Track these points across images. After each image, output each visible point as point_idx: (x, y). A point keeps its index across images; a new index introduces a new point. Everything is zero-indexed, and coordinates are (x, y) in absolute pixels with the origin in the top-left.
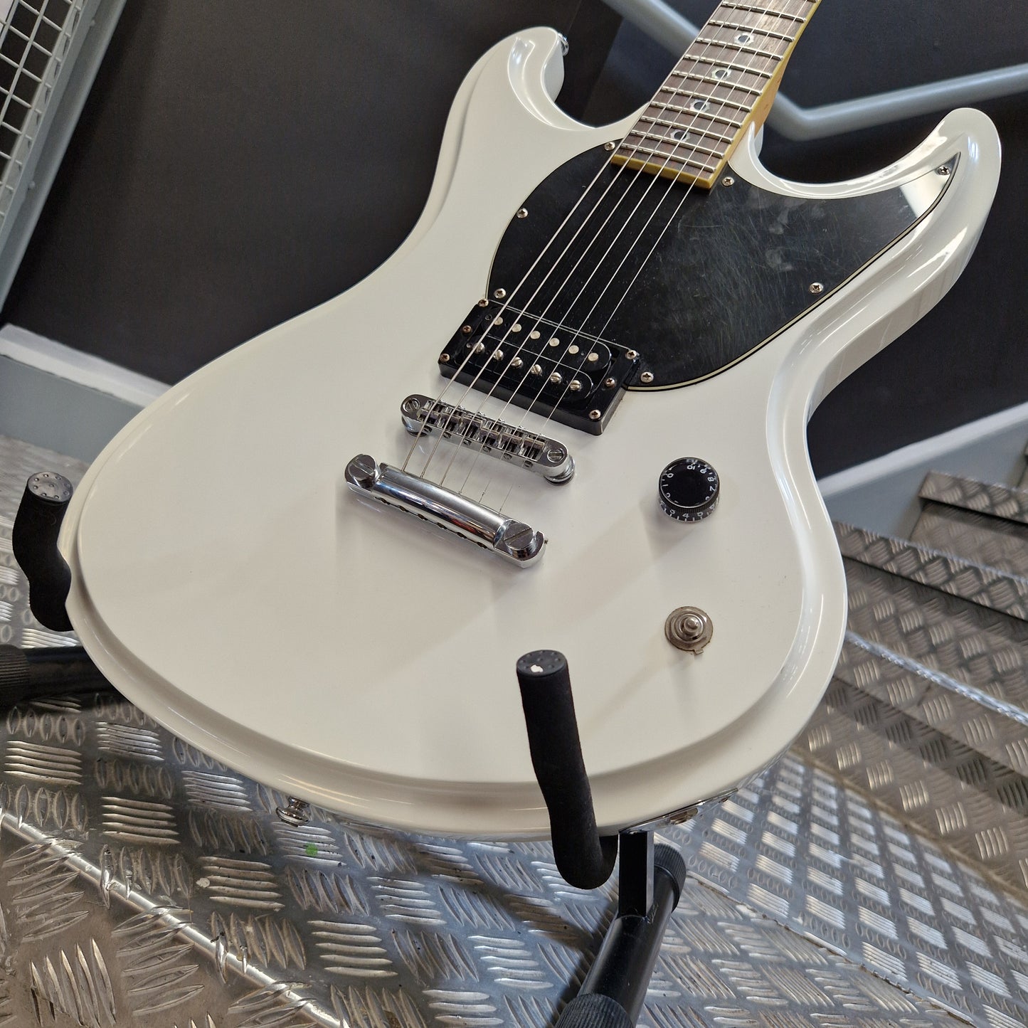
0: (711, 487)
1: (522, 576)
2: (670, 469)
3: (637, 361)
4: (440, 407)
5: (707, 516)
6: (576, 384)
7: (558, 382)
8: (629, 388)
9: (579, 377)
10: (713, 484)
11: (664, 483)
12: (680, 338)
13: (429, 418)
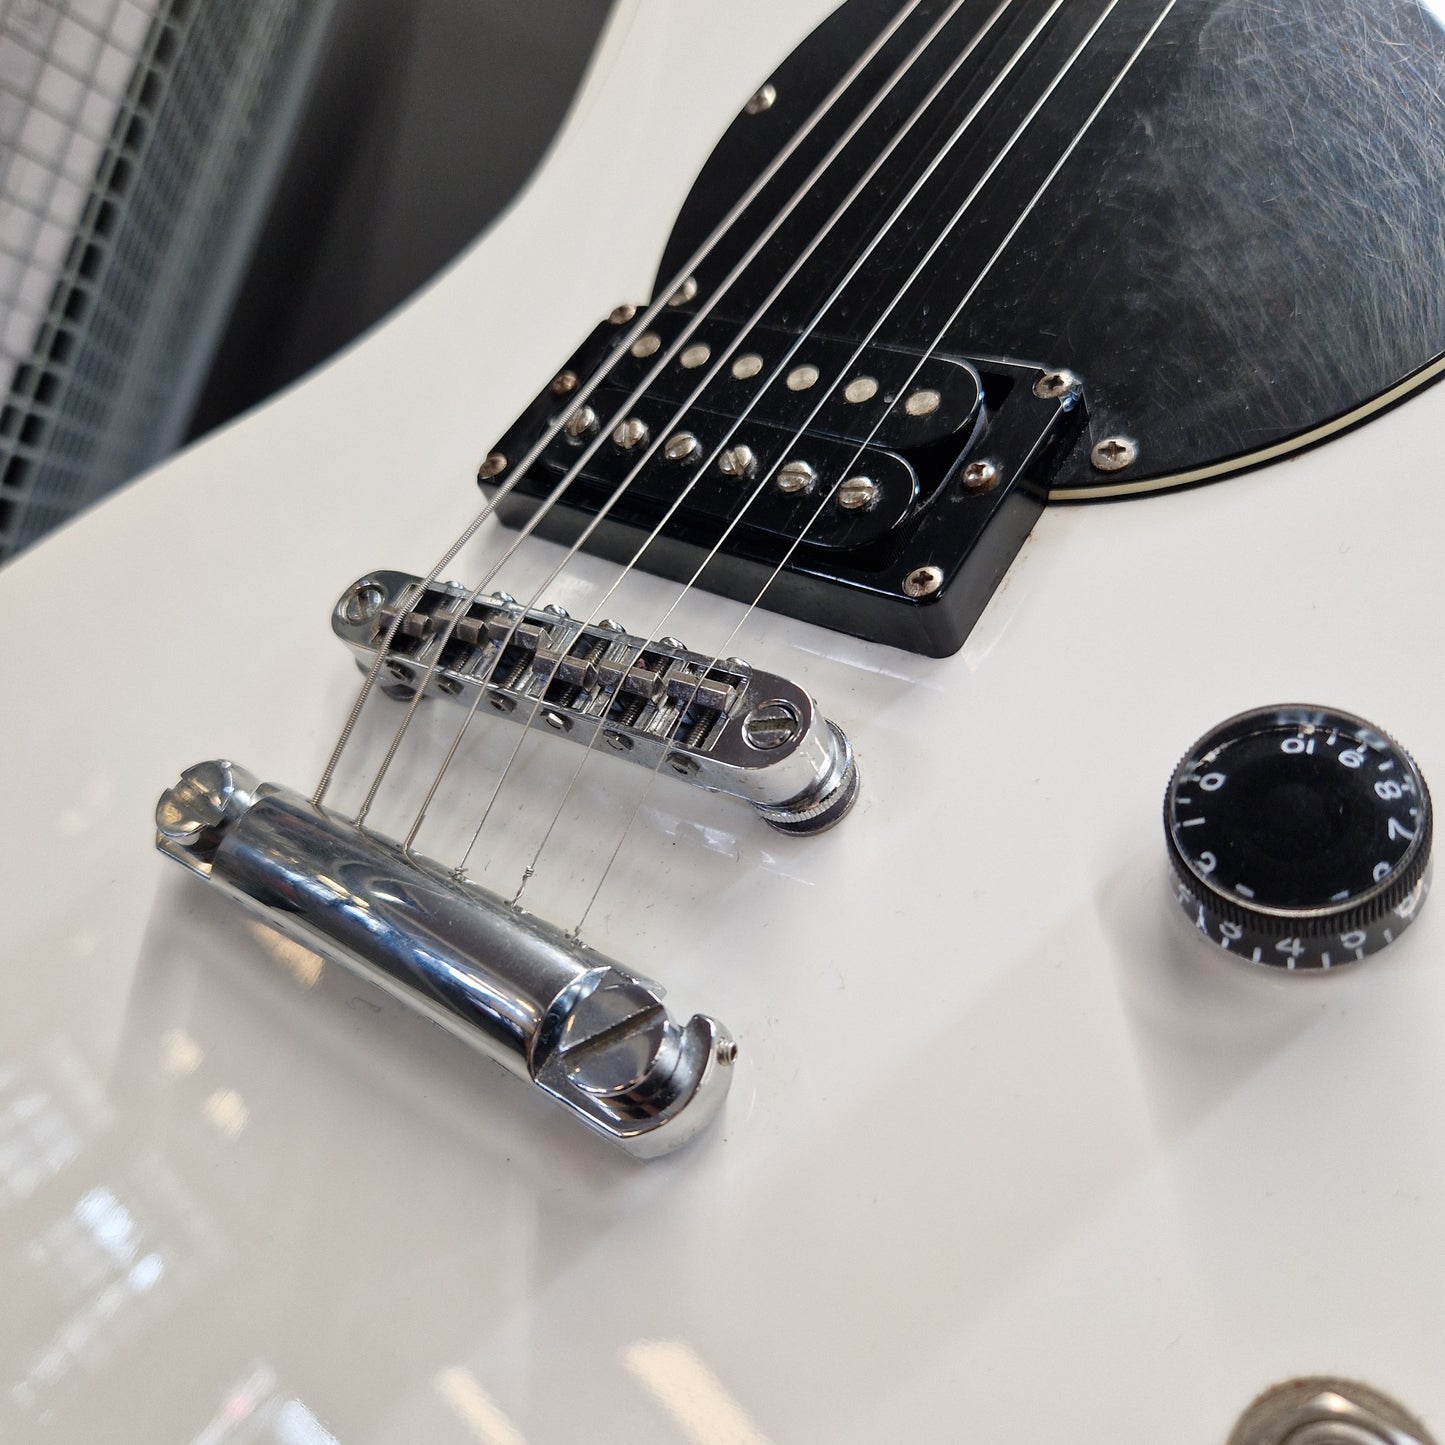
0: (1393, 824)
1: (644, 1187)
2: (1211, 757)
3: (1078, 405)
4: (433, 600)
5: (1383, 944)
6: (864, 490)
7: (803, 489)
8: (1055, 495)
9: (872, 465)
10: (1400, 809)
11: (1183, 813)
12: (1224, 323)
13: (399, 635)
